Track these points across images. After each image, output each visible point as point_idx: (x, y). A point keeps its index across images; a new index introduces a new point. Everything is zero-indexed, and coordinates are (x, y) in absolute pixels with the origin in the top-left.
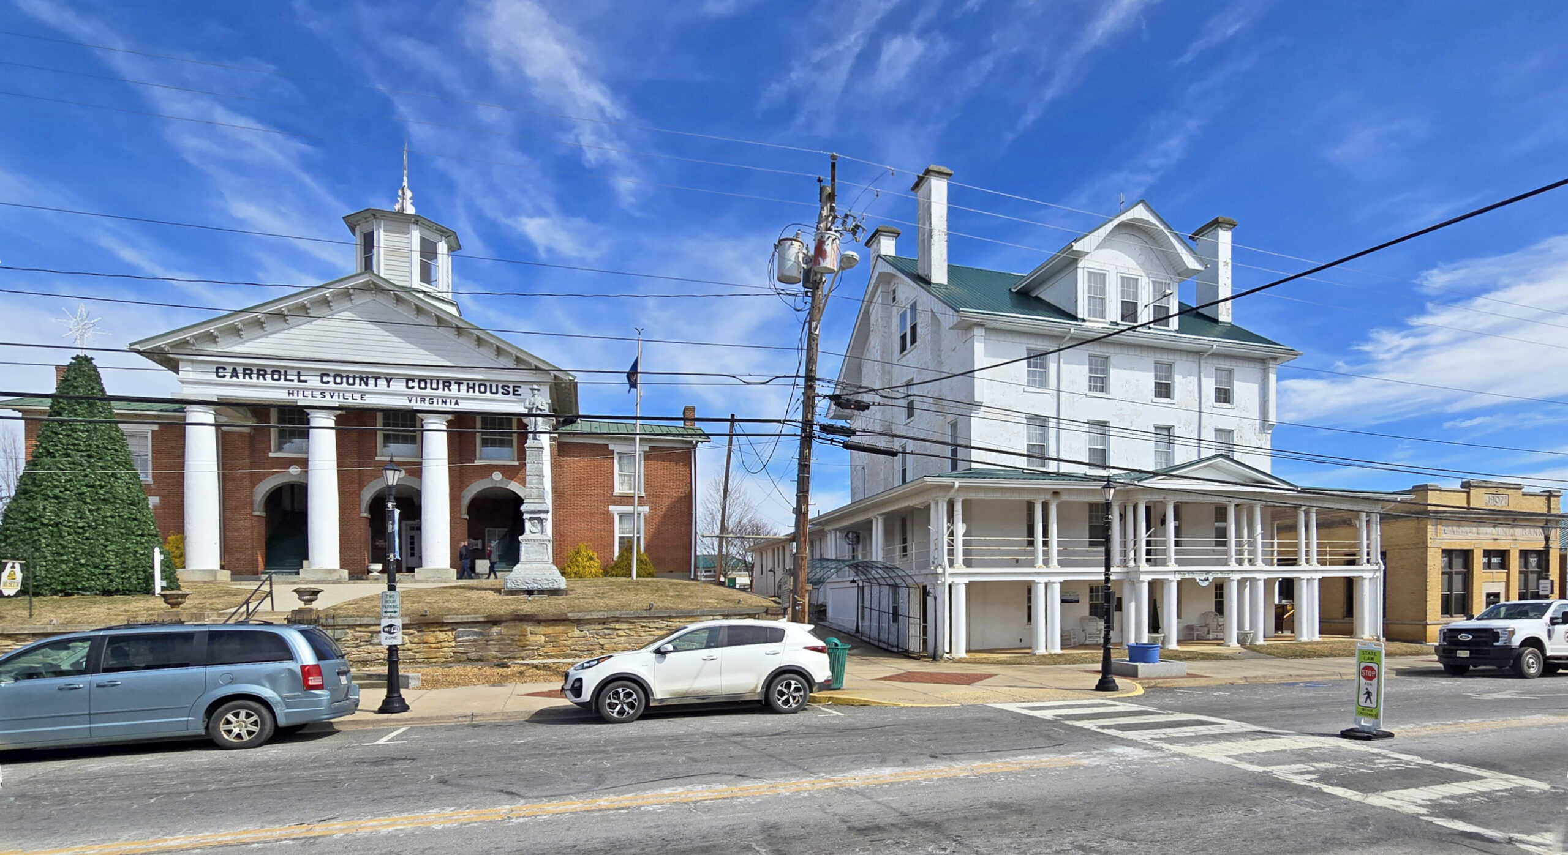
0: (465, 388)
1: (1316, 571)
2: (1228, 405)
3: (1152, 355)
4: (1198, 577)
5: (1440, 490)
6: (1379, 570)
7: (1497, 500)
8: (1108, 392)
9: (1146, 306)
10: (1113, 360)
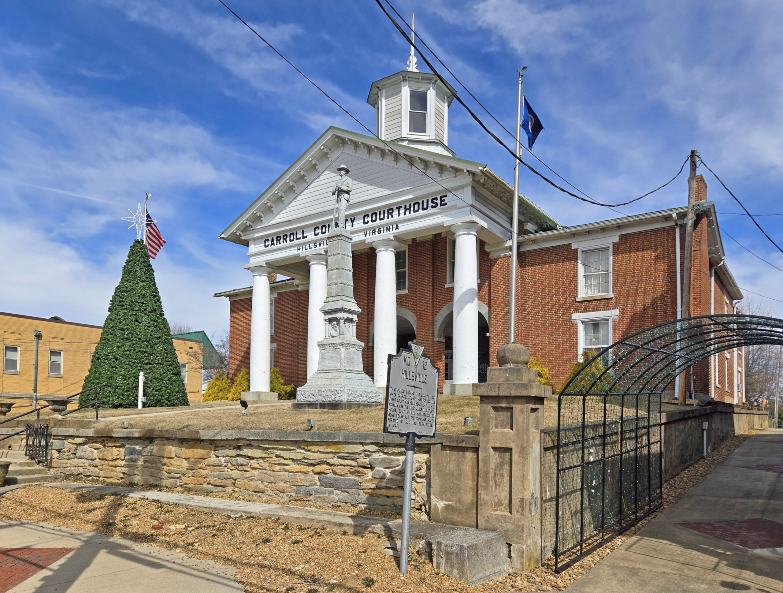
0: (403, 211)
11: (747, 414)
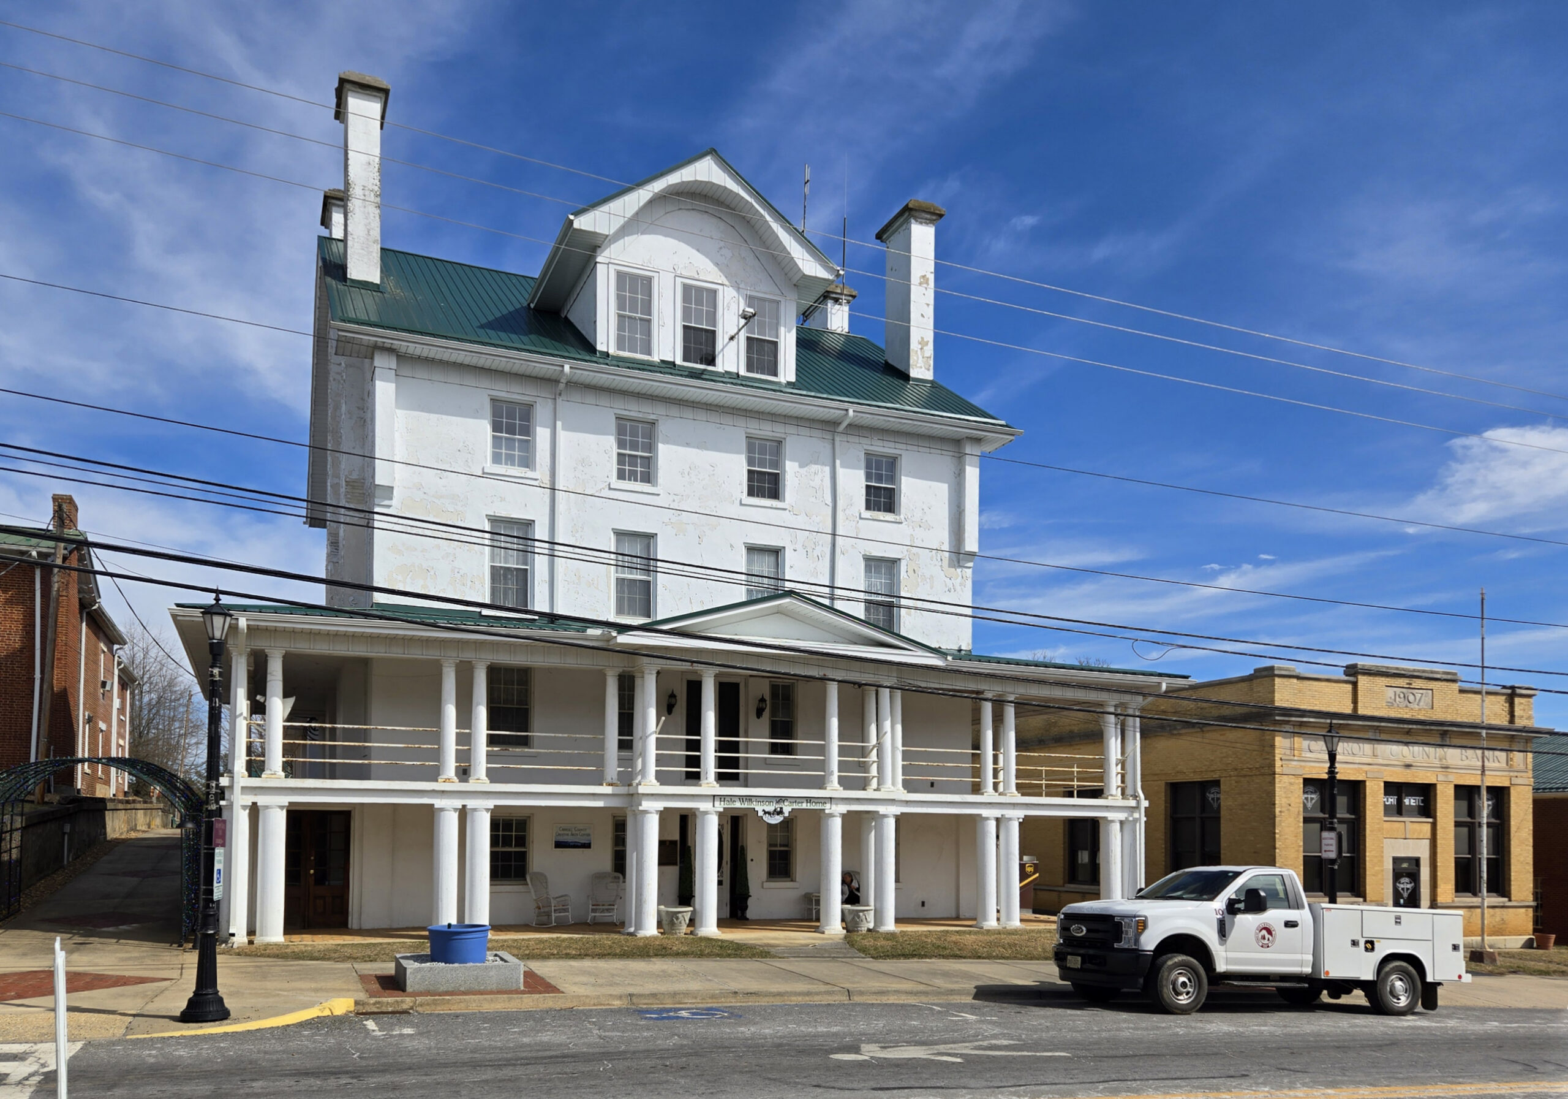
1: (1014, 805)
2: (889, 516)
3: (741, 422)
4: (759, 808)
5: (1298, 678)
6: (1137, 808)
7: (1411, 698)
8: (655, 484)
9: (732, 338)
10: (662, 428)
11: (126, 810)
